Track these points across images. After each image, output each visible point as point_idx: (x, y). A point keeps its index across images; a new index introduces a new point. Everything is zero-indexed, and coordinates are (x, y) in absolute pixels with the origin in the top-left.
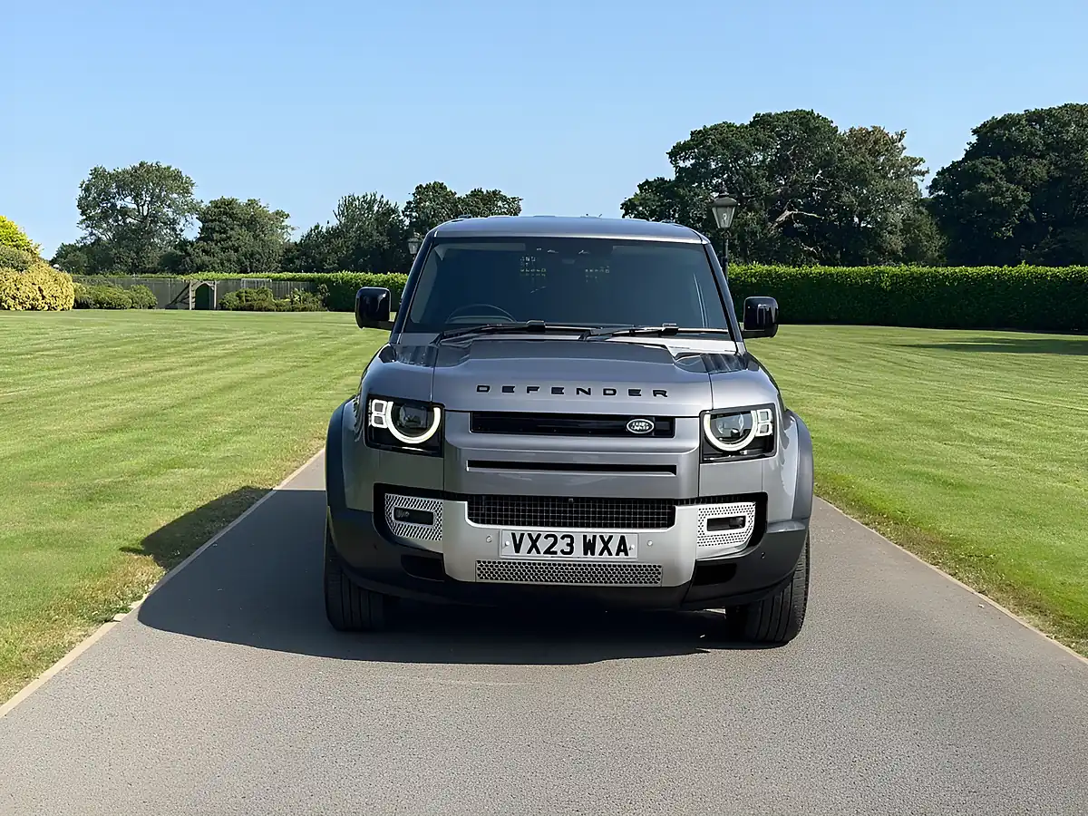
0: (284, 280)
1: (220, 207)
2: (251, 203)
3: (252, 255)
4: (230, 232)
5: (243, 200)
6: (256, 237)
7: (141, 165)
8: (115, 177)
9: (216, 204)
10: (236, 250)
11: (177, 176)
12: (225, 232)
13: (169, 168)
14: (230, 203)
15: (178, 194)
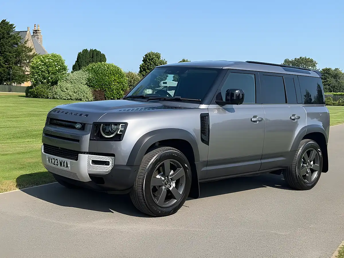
0: (337, 95)
1: (325, 71)
2: (336, 69)
3: (334, 87)
4: (328, 79)
5: (333, 69)
6: (336, 81)
7: (300, 58)
8: (291, 62)
9: (324, 70)
10: (329, 85)
11: (312, 61)
12: (326, 79)
13: (309, 58)
14: (329, 70)
15: (312, 67)
